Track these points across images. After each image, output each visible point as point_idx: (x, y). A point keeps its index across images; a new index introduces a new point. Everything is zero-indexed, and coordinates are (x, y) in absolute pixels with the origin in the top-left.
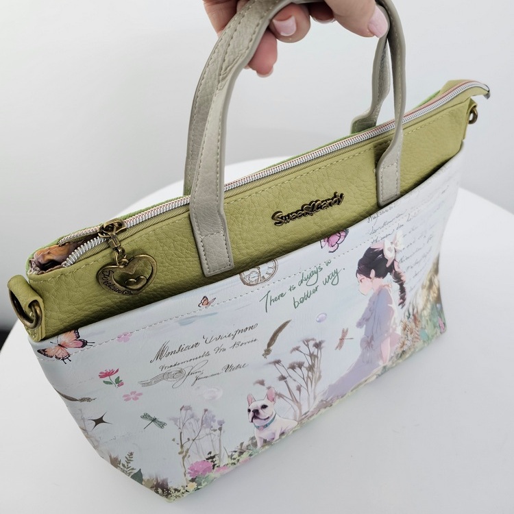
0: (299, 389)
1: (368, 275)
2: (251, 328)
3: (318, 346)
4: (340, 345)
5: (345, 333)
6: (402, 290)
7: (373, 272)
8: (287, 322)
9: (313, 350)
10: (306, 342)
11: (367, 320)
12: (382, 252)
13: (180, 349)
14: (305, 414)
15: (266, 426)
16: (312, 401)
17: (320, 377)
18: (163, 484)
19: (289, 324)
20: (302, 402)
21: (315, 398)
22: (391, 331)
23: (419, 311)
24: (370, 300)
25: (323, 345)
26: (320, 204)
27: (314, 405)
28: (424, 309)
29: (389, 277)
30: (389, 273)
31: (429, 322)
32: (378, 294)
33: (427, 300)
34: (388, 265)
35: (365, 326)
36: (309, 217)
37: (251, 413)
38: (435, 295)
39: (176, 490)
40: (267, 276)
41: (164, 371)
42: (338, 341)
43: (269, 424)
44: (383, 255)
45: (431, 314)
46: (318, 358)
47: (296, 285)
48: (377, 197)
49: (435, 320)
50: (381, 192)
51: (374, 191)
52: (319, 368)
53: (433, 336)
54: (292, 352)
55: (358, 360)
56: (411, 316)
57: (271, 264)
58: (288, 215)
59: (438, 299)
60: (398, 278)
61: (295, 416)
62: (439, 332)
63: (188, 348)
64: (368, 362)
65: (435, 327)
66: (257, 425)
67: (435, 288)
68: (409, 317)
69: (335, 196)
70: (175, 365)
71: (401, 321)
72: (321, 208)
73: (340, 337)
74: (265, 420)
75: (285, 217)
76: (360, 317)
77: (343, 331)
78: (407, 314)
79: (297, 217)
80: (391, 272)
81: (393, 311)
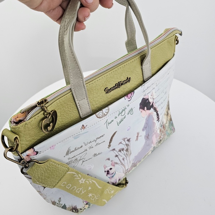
0: (123, 159)
1: (144, 109)
2: (102, 136)
3: (128, 140)
4: (137, 139)
5: (138, 134)
6: (158, 115)
7: (146, 108)
8: (116, 132)
9: (127, 142)
10: (124, 139)
11: (146, 128)
12: (148, 99)
13: (76, 150)
14: (127, 170)
15: (113, 176)
16: (129, 164)
17: (131, 153)
18: (75, 208)
19: (116, 133)
20: (125, 165)
21: (130, 162)
22: (155, 132)
23: (165, 124)
24: (146, 120)
25: (130, 140)
26: (122, 83)
27: (130, 165)
28: (166, 123)
29: (152, 109)
30: (152, 108)
31: (169, 128)
32: (149, 117)
33: (167, 120)
34: (151, 105)
35: (145, 130)
36: (118, 89)
37: (106, 172)
38: (170, 118)
39: (80, 209)
40: (106, 113)
41: (70, 160)
42: (136, 138)
43: (114, 175)
44: (149, 101)
45: (169, 125)
46: (129, 145)
47: (117, 116)
48: (143, 78)
49: (171, 127)
50: (144, 76)
51: (142, 75)
52: (130, 150)
53: (170, 134)
54: (119, 145)
55: (144, 144)
56: (162, 126)
57: (107, 108)
58: (111, 89)
59: (171, 120)
60: (155, 110)
61: (123, 171)
62: (172, 132)
63: (78, 148)
64: (148, 145)
65: (171, 130)
66: (109, 177)
67: (169, 115)
68: (161, 127)
69: (127, 79)
70: (74, 157)
71: (159, 128)
72: (122, 84)
73: (136, 136)
74: (112, 174)
75: (109, 89)
76: (143, 127)
77: (137, 134)
78: (160, 125)
79: (114, 89)
80: (152, 107)
81: (155, 124)
